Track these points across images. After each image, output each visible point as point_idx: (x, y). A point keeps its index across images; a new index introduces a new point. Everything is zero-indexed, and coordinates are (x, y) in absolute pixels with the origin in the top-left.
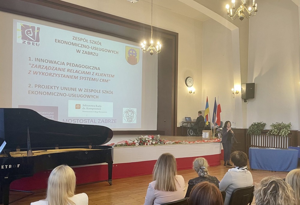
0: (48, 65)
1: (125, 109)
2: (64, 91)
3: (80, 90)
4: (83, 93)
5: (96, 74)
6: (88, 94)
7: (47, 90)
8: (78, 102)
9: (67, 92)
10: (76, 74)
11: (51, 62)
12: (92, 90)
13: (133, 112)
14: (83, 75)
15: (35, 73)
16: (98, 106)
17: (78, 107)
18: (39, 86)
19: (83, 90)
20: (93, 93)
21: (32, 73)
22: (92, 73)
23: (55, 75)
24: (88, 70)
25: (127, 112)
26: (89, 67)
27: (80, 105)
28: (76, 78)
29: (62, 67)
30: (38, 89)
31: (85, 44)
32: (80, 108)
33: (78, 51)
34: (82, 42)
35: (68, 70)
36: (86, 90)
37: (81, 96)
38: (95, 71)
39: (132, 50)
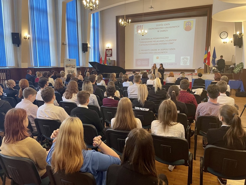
0: (146, 40)
1: (182, 57)
2: (152, 51)
3: (159, 50)
4: (160, 51)
5: (167, 41)
6: (162, 51)
7: (145, 52)
8: (158, 56)
9: (153, 52)
10: (157, 43)
11: (147, 39)
12: (164, 49)
13: (187, 59)
14: (160, 42)
15: (141, 45)
16: (167, 57)
17: (157, 58)
18: (143, 50)
19: (160, 50)
20: (165, 51)
21: (140, 45)
22: (164, 41)
23: (148, 45)
24: (162, 40)
25: (183, 59)
26: (163, 38)
27: (158, 57)
28: (157, 44)
29: (151, 40)
30: (142, 52)
31: (162, 27)
32: (158, 59)
33: (158, 31)
34: (160, 26)
35: (154, 41)
36: (162, 50)
37: (159, 53)
38: (166, 39)
39: (188, 22)
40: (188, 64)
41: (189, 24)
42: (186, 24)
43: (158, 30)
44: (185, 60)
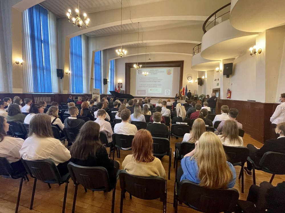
0: (144, 79)
1: (165, 90)
2: (147, 86)
3: (152, 85)
6: (154, 86)
7: (143, 86)
8: (151, 89)
13: (168, 91)
14: (153, 81)
15: (141, 82)
17: (151, 90)
23: (145, 82)
24: (154, 79)
25: (166, 91)
28: (151, 82)
29: (147, 79)
30: (141, 86)
34: (153, 71)
35: (149, 80)
37: (152, 87)
38: (156, 79)
39: (169, 70)
40: (169, 95)
41: (169, 71)
42: (168, 71)
43: (151, 73)
44: (167, 91)
